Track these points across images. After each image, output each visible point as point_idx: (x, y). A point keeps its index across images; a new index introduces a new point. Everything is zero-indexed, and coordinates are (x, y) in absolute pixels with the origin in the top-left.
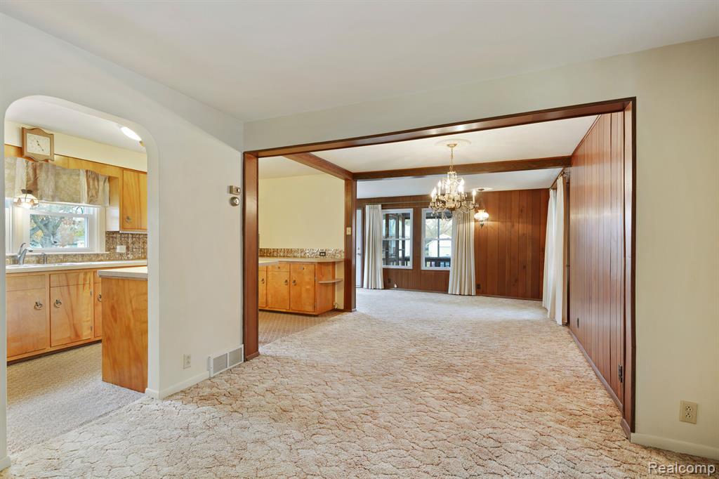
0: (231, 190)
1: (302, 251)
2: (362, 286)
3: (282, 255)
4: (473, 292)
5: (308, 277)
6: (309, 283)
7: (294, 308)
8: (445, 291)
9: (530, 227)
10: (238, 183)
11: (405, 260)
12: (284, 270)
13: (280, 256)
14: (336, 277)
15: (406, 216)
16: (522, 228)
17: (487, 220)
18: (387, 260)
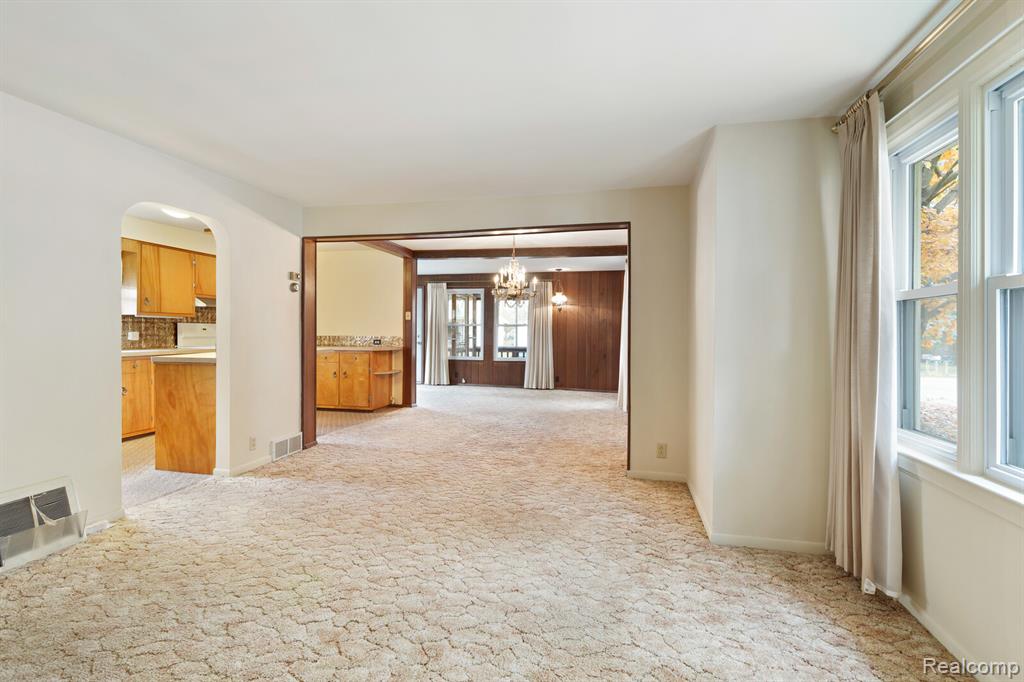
0: (291, 276)
1: (352, 339)
2: (423, 382)
3: (326, 343)
4: (551, 386)
5: (361, 368)
6: (362, 375)
7: (345, 404)
8: (520, 385)
9: (610, 312)
10: (297, 270)
11: (477, 350)
12: (332, 360)
13: (325, 345)
14: (393, 368)
15: (477, 297)
16: (601, 313)
17: (566, 303)
18: (453, 350)
